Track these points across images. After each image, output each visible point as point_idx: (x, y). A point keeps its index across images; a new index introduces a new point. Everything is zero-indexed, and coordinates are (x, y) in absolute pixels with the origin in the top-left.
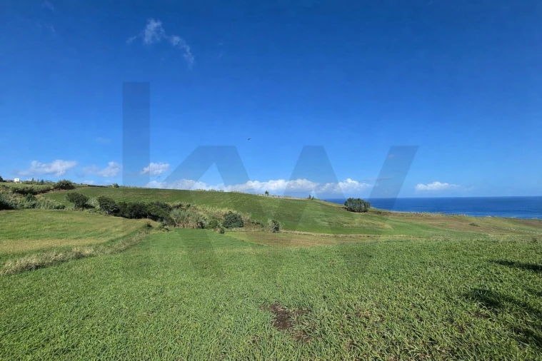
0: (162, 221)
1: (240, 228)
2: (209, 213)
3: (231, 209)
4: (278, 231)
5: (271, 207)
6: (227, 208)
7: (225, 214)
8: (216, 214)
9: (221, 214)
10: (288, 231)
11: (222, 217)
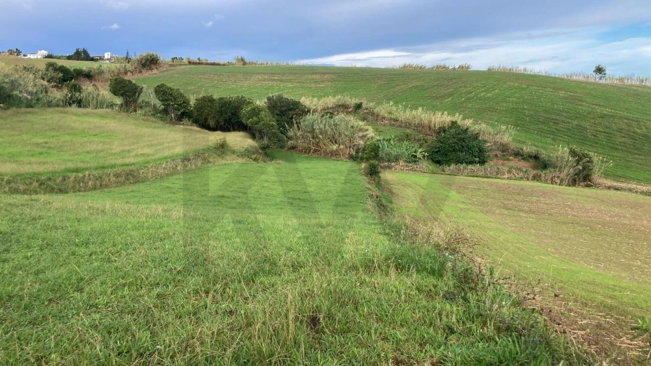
1: (470, 167)
2: (403, 125)
3: (457, 115)
4: (590, 181)
5: (589, 113)
6: (446, 112)
7: (440, 128)
8: (420, 127)
9: (430, 127)
10: (623, 185)
11: (432, 136)
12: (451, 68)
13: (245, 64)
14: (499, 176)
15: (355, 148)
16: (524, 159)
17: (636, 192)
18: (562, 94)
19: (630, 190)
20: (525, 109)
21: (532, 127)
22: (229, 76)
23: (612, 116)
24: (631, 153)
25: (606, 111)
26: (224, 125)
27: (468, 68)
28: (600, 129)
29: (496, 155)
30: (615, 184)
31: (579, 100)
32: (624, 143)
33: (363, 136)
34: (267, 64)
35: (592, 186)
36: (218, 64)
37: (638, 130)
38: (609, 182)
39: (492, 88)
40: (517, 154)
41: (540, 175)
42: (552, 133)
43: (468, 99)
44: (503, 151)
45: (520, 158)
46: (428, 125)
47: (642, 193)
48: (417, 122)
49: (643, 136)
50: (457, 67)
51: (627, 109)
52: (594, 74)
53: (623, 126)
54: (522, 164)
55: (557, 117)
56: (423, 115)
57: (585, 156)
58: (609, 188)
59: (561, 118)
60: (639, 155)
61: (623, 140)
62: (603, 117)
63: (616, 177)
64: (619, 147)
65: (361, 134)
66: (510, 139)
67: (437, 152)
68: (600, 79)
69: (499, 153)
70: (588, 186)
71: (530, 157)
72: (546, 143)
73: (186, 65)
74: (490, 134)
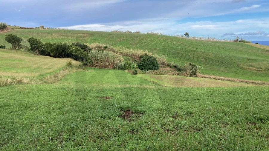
0: (82, 60)
1: (155, 71)
2: (125, 55)
3: (146, 51)
4: (196, 75)
5: (189, 50)
6: (142, 50)
7: (140, 56)
8: (132, 56)
9: (136, 56)
10: (207, 76)
11: (137, 59)
12: (133, 32)
13: (44, 29)
14: (165, 74)
15: (115, 64)
16: (171, 67)
17: (212, 78)
18: (178, 43)
19: (209, 78)
20: (167, 49)
21: (171, 55)
22: (42, 34)
23: (197, 51)
24: (206, 64)
25: (195, 49)
26: (58, 55)
27: (139, 32)
28: (194, 56)
29: (161, 66)
30: (204, 76)
31: (185, 45)
32: (203, 61)
33: (119, 59)
34: (54, 29)
35: (196, 77)
36: (33, 29)
37: (207, 56)
38: (202, 75)
39: (153, 40)
40: (169, 66)
41: (180, 73)
42: (178, 57)
43: (146, 45)
44: (164, 65)
45: (170, 67)
46: (135, 55)
47: (214, 78)
48: (131, 54)
49: (209, 58)
50: (135, 32)
51: (201, 48)
52: (185, 36)
53: (202, 55)
54: (171, 69)
55: (179, 52)
56: (134, 51)
57: (194, 66)
58: (202, 77)
59: (181, 52)
60: (209, 65)
61: (203, 60)
62: (194, 52)
63: (204, 73)
64: (202, 62)
65: (118, 59)
66: (166, 60)
67: (141, 65)
68: (187, 37)
69: (162, 65)
70: (195, 77)
71: (173, 66)
72: (177, 61)
73: (19, 29)
74: (158, 58)
